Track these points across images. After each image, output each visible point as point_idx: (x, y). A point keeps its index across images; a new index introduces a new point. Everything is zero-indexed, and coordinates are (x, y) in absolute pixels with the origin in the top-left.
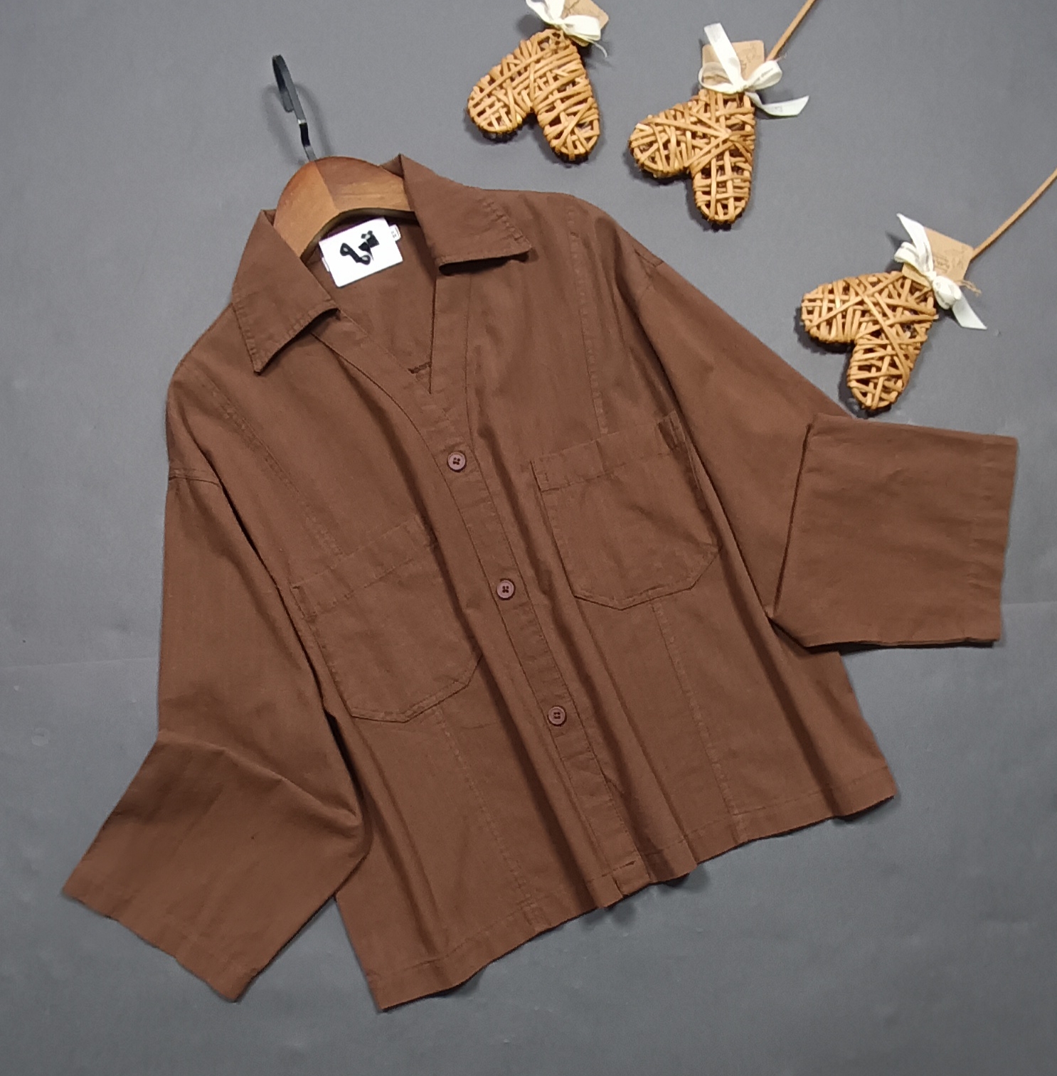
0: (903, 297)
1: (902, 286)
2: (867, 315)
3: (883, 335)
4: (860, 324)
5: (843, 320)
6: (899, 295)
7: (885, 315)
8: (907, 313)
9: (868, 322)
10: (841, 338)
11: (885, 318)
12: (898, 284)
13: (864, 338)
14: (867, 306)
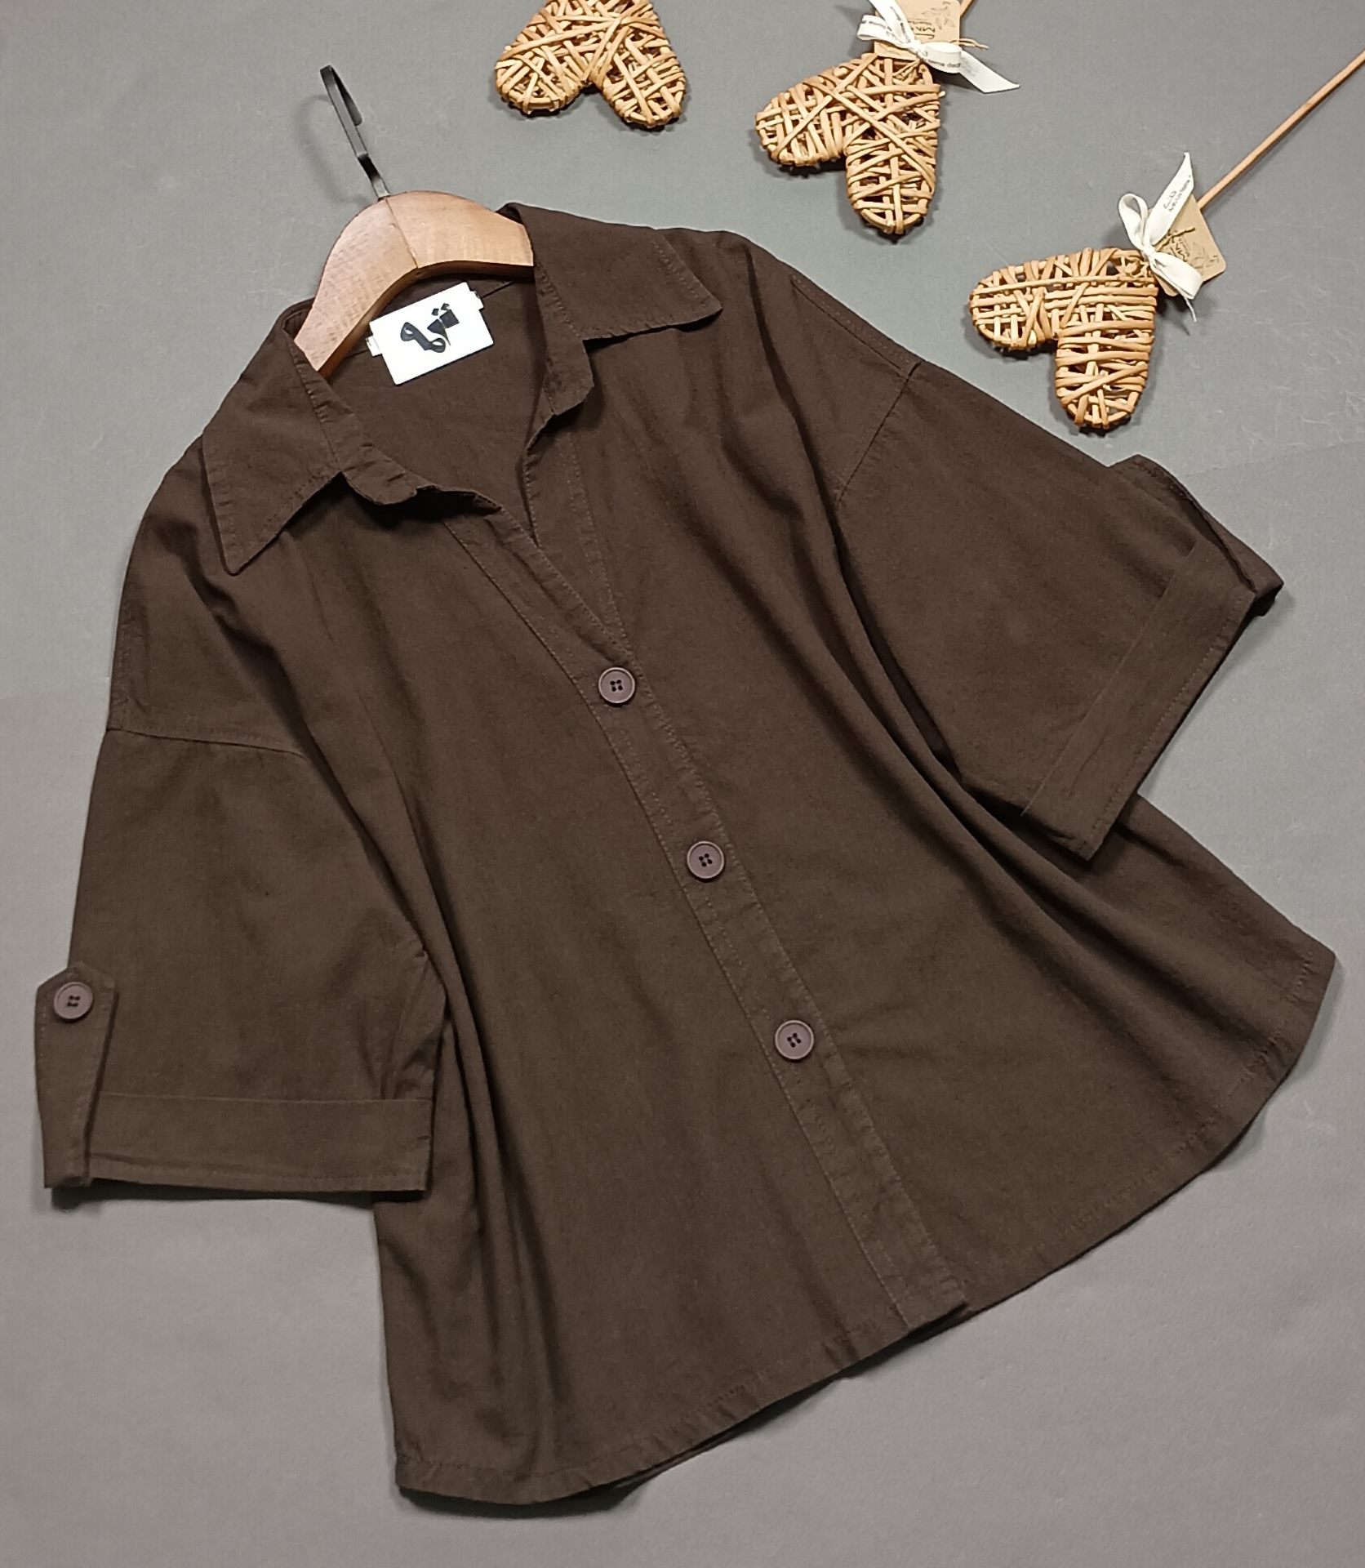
2: (848, 115)
3: (877, 134)
4: (844, 129)
5: (820, 131)
7: (871, 109)
8: (899, 98)
9: (852, 124)
10: (824, 153)
11: (872, 113)
13: (853, 145)
14: (844, 105)
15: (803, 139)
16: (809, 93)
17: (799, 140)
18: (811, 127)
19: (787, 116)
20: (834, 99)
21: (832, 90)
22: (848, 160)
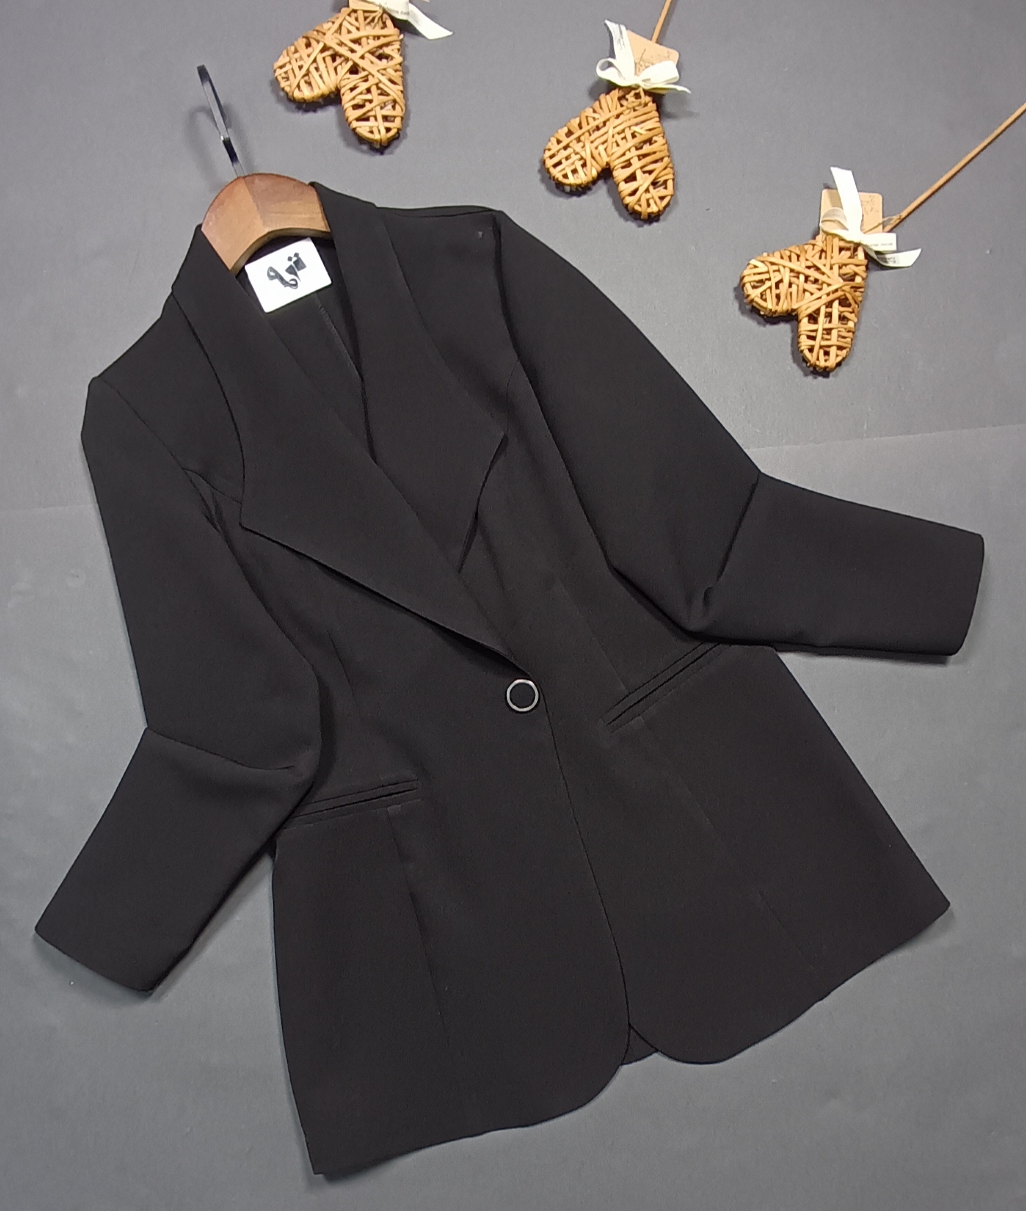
0: (362, 28)
1: (357, 19)
2: (337, 58)
3: (360, 70)
4: (335, 69)
5: (319, 73)
6: (358, 29)
7: (353, 51)
8: (371, 41)
9: (341, 64)
10: (324, 89)
11: (354, 54)
12: (352, 20)
13: (345, 79)
14: (334, 50)
15: (309, 81)
16: (308, 45)
17: (306, 82)
18: (312, 69)
19: (295, 66)
20: (325, 45)
21: (322, 38)
22: (342, 92)
